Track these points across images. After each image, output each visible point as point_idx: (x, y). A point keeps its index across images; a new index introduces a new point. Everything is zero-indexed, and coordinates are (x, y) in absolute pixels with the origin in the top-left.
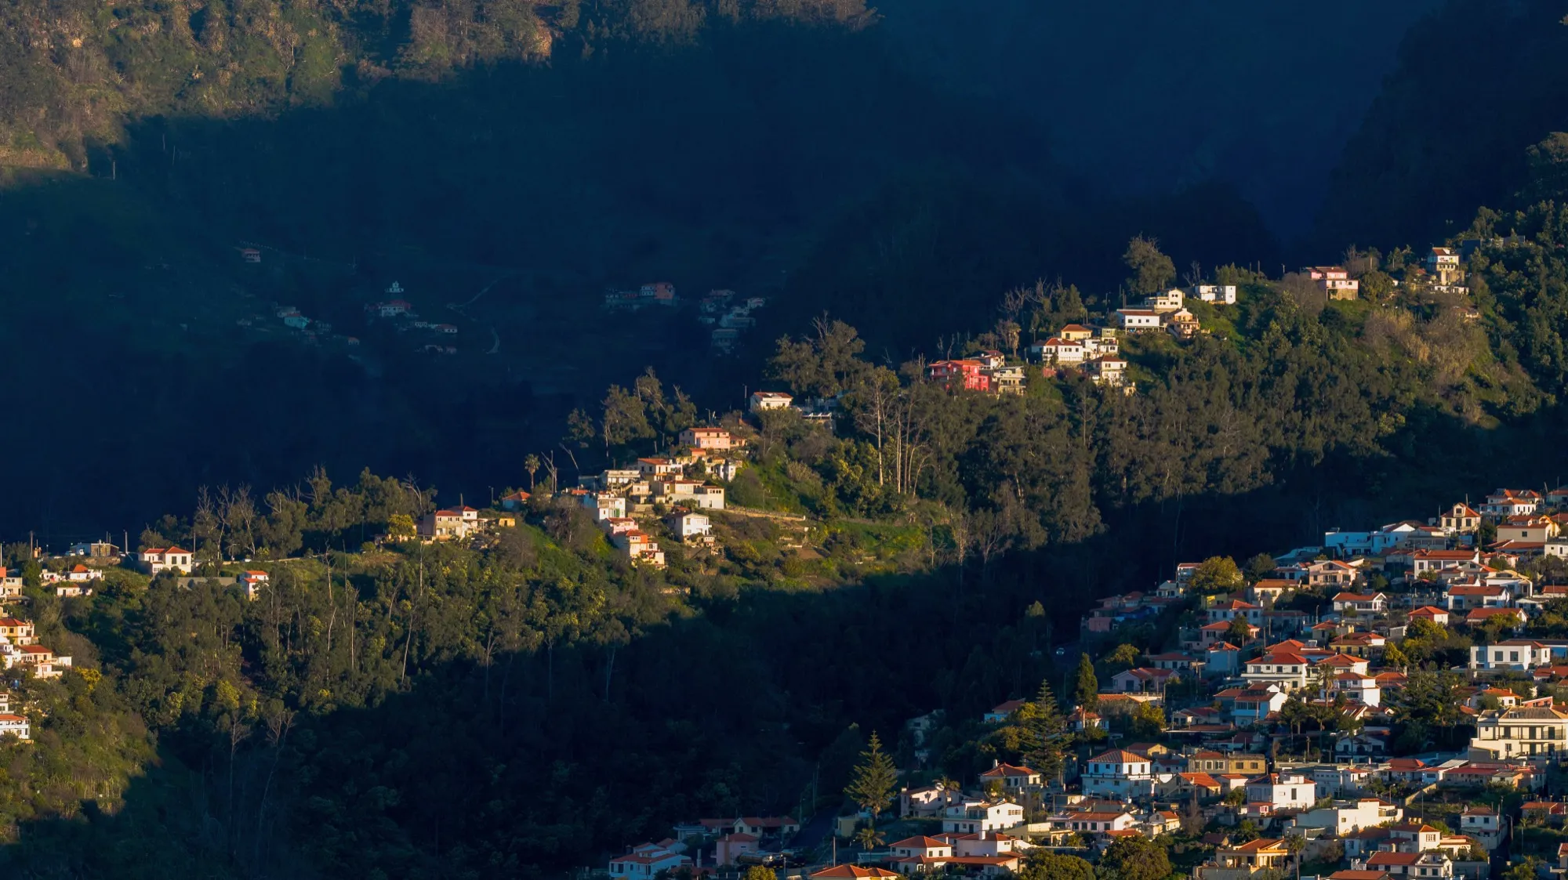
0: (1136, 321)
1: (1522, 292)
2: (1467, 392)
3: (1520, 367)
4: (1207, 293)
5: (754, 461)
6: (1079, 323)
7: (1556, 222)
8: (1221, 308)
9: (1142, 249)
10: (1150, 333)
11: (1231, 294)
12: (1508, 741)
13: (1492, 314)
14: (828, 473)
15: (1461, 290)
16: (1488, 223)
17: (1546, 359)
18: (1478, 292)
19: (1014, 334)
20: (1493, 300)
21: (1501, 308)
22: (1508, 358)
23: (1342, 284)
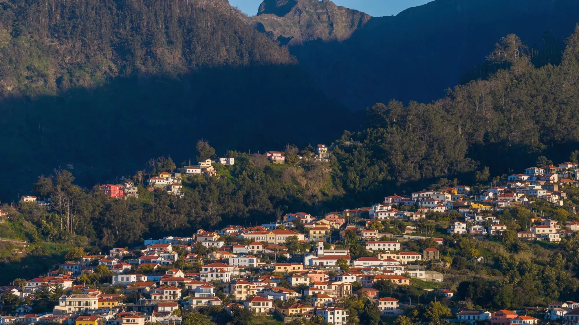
0: (191, 171)
1: (348, 161)
2: (318, 198)
3: (342, 189)
4: (223, 161)
5: (10, 220)
6: (169, 172)
7: (371, 136)
8: (227, 166)
9: (203, 145)
10: (196, 176)
11: (232, 161)
12: (70, 307)
13: (336, 169)
14: (38, 225)
15: (327, 160)
16: (348, 136)
17: (352, 186)
18: (333, 161)
19: (140, 176)
20: (338, 164)
21: (341, 167)
22: (338, 185)
23: (278, 157)
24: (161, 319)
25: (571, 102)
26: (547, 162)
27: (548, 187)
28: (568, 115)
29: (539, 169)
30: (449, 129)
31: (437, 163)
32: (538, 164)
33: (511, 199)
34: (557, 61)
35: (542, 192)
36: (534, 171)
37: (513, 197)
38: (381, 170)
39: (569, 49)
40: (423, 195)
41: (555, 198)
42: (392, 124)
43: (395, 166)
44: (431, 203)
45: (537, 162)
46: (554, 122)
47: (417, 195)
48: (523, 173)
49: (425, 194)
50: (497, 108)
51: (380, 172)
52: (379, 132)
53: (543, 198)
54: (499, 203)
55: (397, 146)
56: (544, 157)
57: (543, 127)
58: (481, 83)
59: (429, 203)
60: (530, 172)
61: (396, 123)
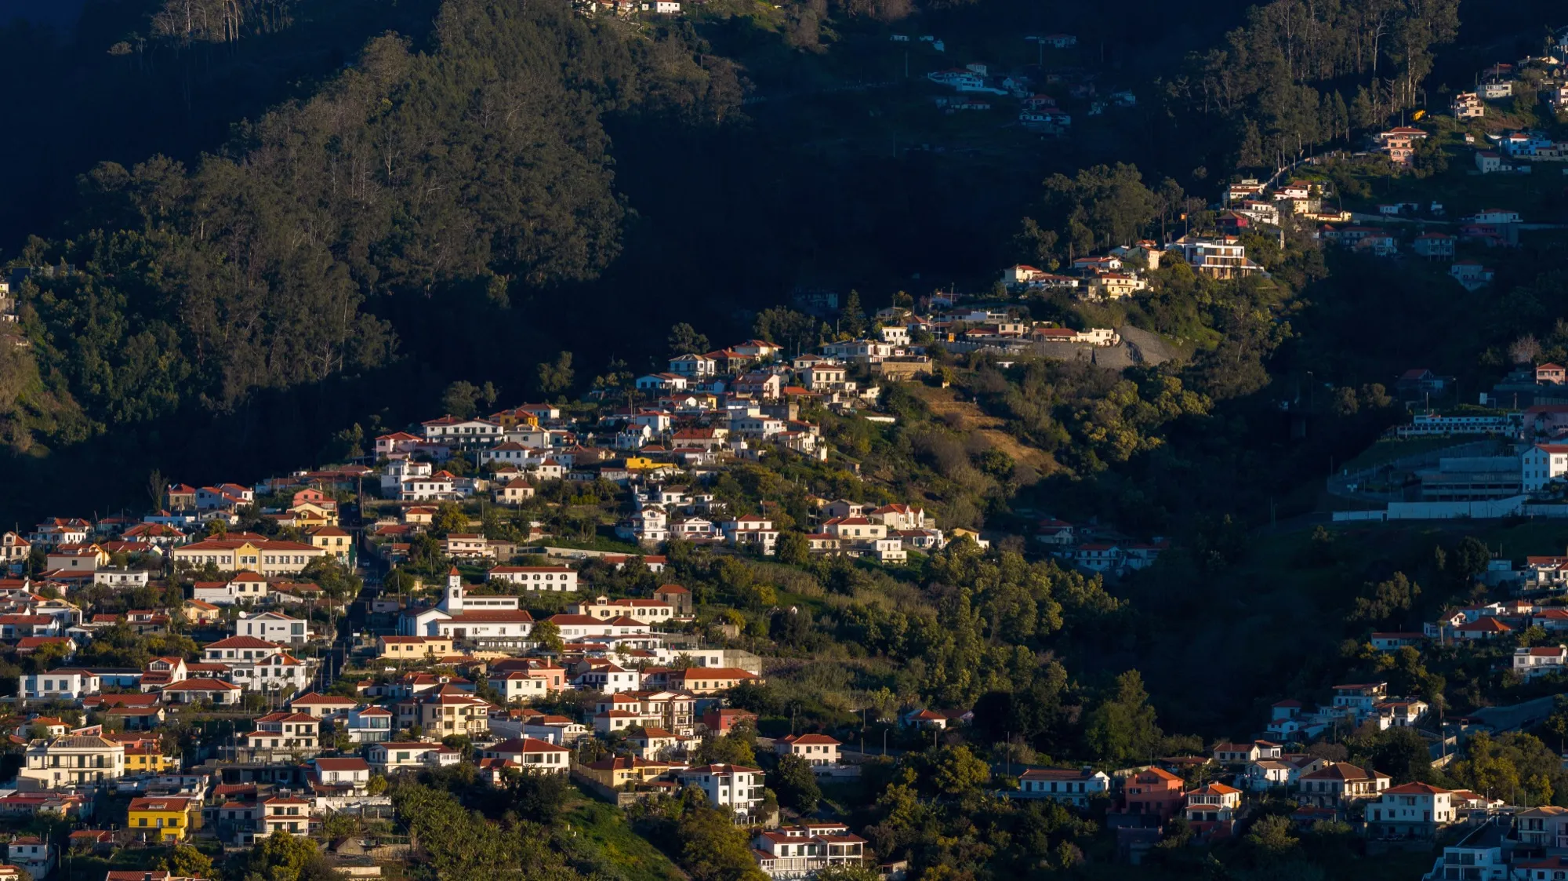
1: (72, 321)
2: (17, 421)
3: (70, 395)
7: (105, 252)
12: (57, 770)
13: (42, 342)
15: (11, 318)
16: (38, 251)
17: (96, 388)
18: (28, 320)
20: (43, 328)
21: (51, 337)
22: (59, 387)
24: (337, 804)
25: (540, 160)
26: (695, 339)
27: (773, 411)
29: (706, 361)
32: (672, 343)
33: (708, 443)
35: (772, 424)
36: (696, 365)
37: (711, 437)
38: (162, 346)
40: (457, 430)
41: (808, 442)
42: (156, 220)
43: (194, 334)
44: (513, 454)
45: (671, 339)
47: (438, 431)
49: (462, 427)
51: (161, 353)
52: (127, 241)
53: (778, 440)
54: (688, 456)
59: (508, 455)
60: (683, 367)
61: (166, 219)
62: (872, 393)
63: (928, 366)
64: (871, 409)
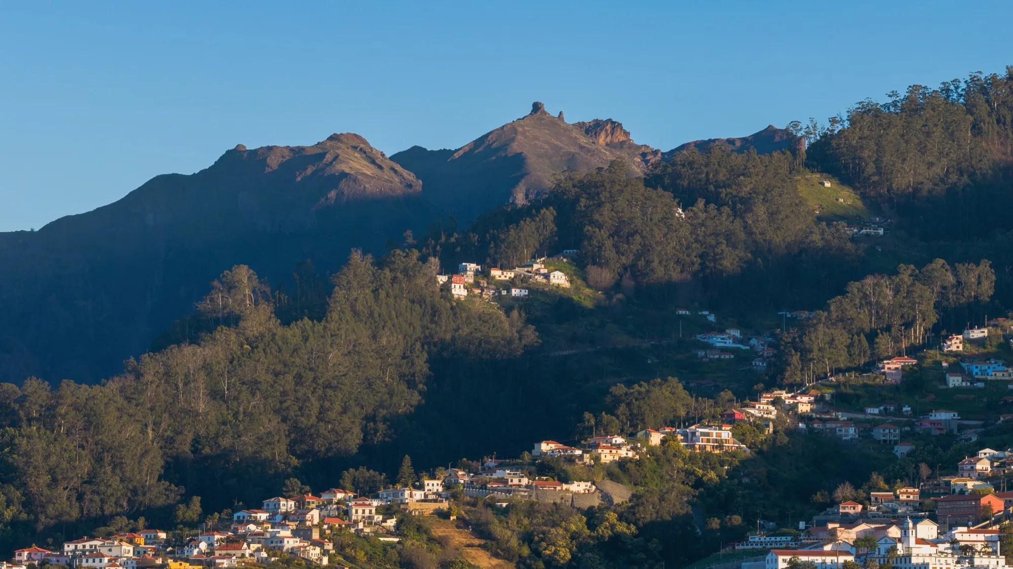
25: (342, 384)
26: (301, 489)
27: (302, 533)
28: (338, 407)
29: (287, 501)
30: (131, 431)
31: (110, 491)
32: (285, 491)
33: (239, 553)
34: (319, 313)
35: (291, 541)
36: (279, 504)
37: (241, 549)
38: (9, 503)
39: (340, 293)
40: (84, 546)
41: (314, 553)
42: (30, 420)
43: (33, 495)
44: (97, 560)
45: (284, 489)
46: (313, 419)
47: (72, 547)
48: (259, 507)
49: (88, 544)
50: (215, 394)
51: (8, 506)
52: (7, 434)
53: (292, 551)
54: (218, 561)
55: (38, 459)
56: (296, 480)
57: (295, 428)
58: (188, 350)
59: (94, 561)
60: (271, 506)
61: (38, 420)
62: (391, 523)
63: (445, 505)
64: (389, 533)
